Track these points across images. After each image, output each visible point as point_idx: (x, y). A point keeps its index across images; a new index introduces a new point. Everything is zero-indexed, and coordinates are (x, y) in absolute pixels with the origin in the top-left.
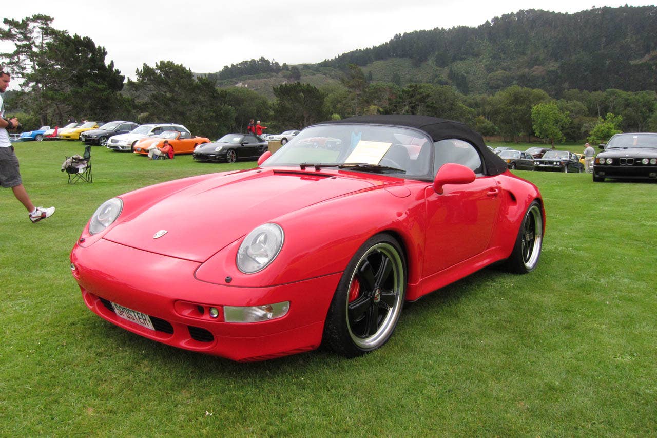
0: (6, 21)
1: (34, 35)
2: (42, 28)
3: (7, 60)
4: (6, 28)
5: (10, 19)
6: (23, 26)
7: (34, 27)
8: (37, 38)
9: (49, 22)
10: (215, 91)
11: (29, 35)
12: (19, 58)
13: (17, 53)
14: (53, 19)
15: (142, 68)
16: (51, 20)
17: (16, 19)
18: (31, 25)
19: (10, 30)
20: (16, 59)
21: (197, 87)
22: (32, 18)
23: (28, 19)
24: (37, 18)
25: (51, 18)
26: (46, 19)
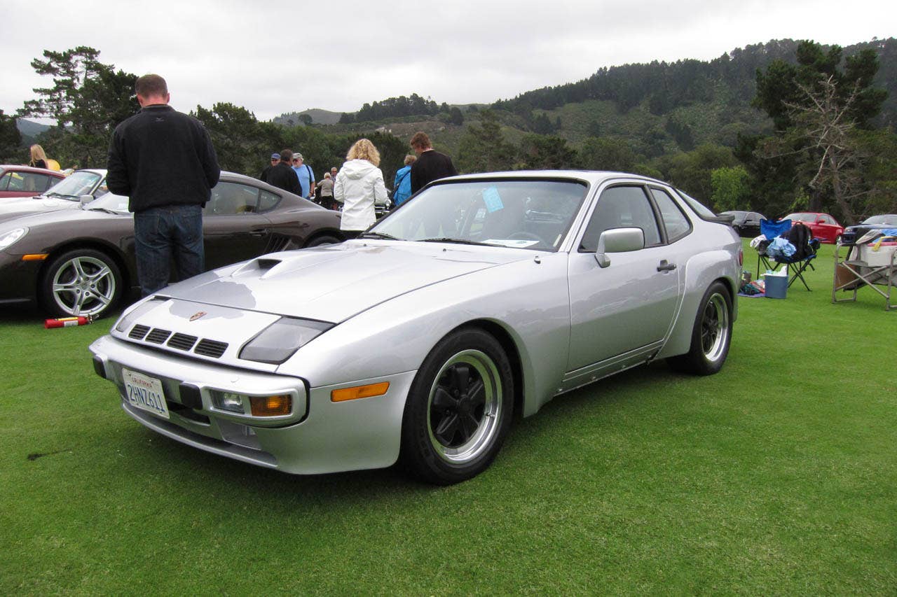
0: (47, 54)
1: (77, 69)
2: (86, 63)
3: (48, 97)
4: (47, 60)
5: (52, 51)
6: (64, 59)
7: (77, 61)
8: (81, 72)
9: (94, 55)
10: (280, 140)
11: (72, 70)
12: (60, 95)
13: (57, 89)
14: (99, 52)
15: (197, 111)
16: (97, 53)
17: (58, 51)
18: (74, 59)
19: (49, 65)
20: (57, 96)
21: (260, 134)
22: (75, 50)
23: (71, 52)
24: (81, 51)
25: (97, 51)
26: (91, 52)
